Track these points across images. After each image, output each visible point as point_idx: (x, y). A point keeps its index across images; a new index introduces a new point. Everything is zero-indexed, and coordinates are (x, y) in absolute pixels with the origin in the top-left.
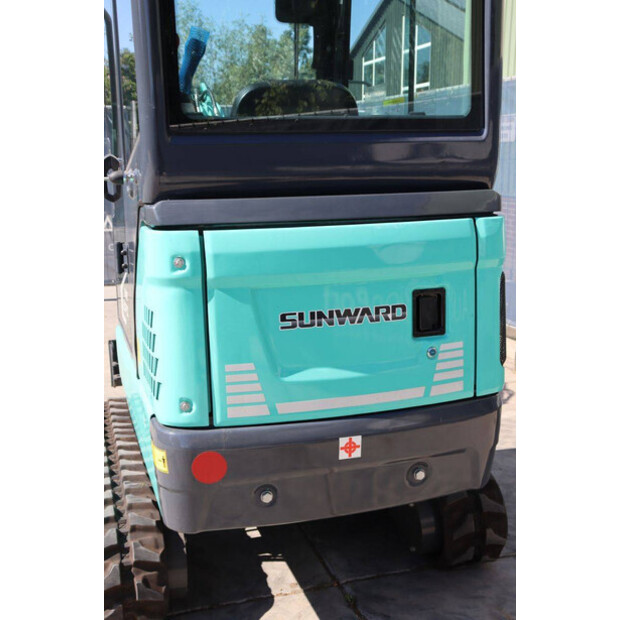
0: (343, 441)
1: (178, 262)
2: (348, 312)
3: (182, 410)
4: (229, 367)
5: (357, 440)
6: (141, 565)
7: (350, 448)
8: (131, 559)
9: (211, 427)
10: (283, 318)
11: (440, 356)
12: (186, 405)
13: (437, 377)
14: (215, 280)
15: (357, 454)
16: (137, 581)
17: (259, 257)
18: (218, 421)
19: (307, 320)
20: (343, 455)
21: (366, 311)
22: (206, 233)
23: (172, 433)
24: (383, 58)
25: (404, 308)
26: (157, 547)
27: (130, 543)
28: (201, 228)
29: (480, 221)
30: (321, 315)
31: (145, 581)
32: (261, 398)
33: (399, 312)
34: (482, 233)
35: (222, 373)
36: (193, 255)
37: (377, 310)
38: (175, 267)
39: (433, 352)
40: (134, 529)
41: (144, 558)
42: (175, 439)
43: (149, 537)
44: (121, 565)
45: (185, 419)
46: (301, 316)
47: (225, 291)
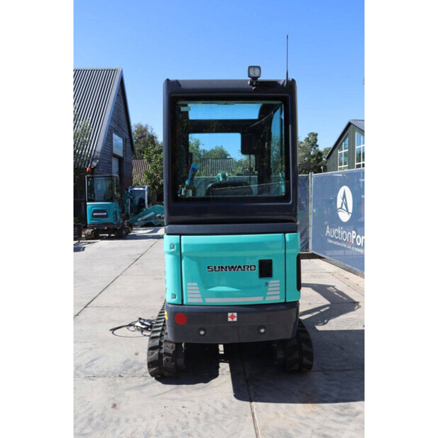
0: (230, 314)
1: (172, 246)
2: (232, 267)
3: (173, 298)
4: (189, 284)
5: (235, 314)
6: (166, 354)
7: (232, 317)
8: (163, 351)
9: (182, 304)
10: (208, 268)
11: (270, 285)
12: (174, 296)
13: (268, 293)
14: (184, 253)
15: (235, 319)
16: (164, 359)
17: (200, 245)
18: (185, 303)
19: (217, 269)
20: (230, 320)
21: (240, 267)
22: (182, 237)
23: (170, 306)
24: (347, 150)
25: (255, 266)
26: (172, 348)
27: (163, 346)
28: (180, 235)
29: (287, 235)
30: (222, 267)
31: (167, 359)
32: (200, 296)
33: (253, 268)
34: (287, 239)
35: (186, 286)
36: (177, 244)
37: (244, 267)
38: (171, 248)
39: (267, 284)
40: (165, 341)
41: (167, 351)
42: (171, 308)
43: (170, 345)
44: (159, 353)
45: (173, 301)
46: (215, 267)
47: (187, 257)
